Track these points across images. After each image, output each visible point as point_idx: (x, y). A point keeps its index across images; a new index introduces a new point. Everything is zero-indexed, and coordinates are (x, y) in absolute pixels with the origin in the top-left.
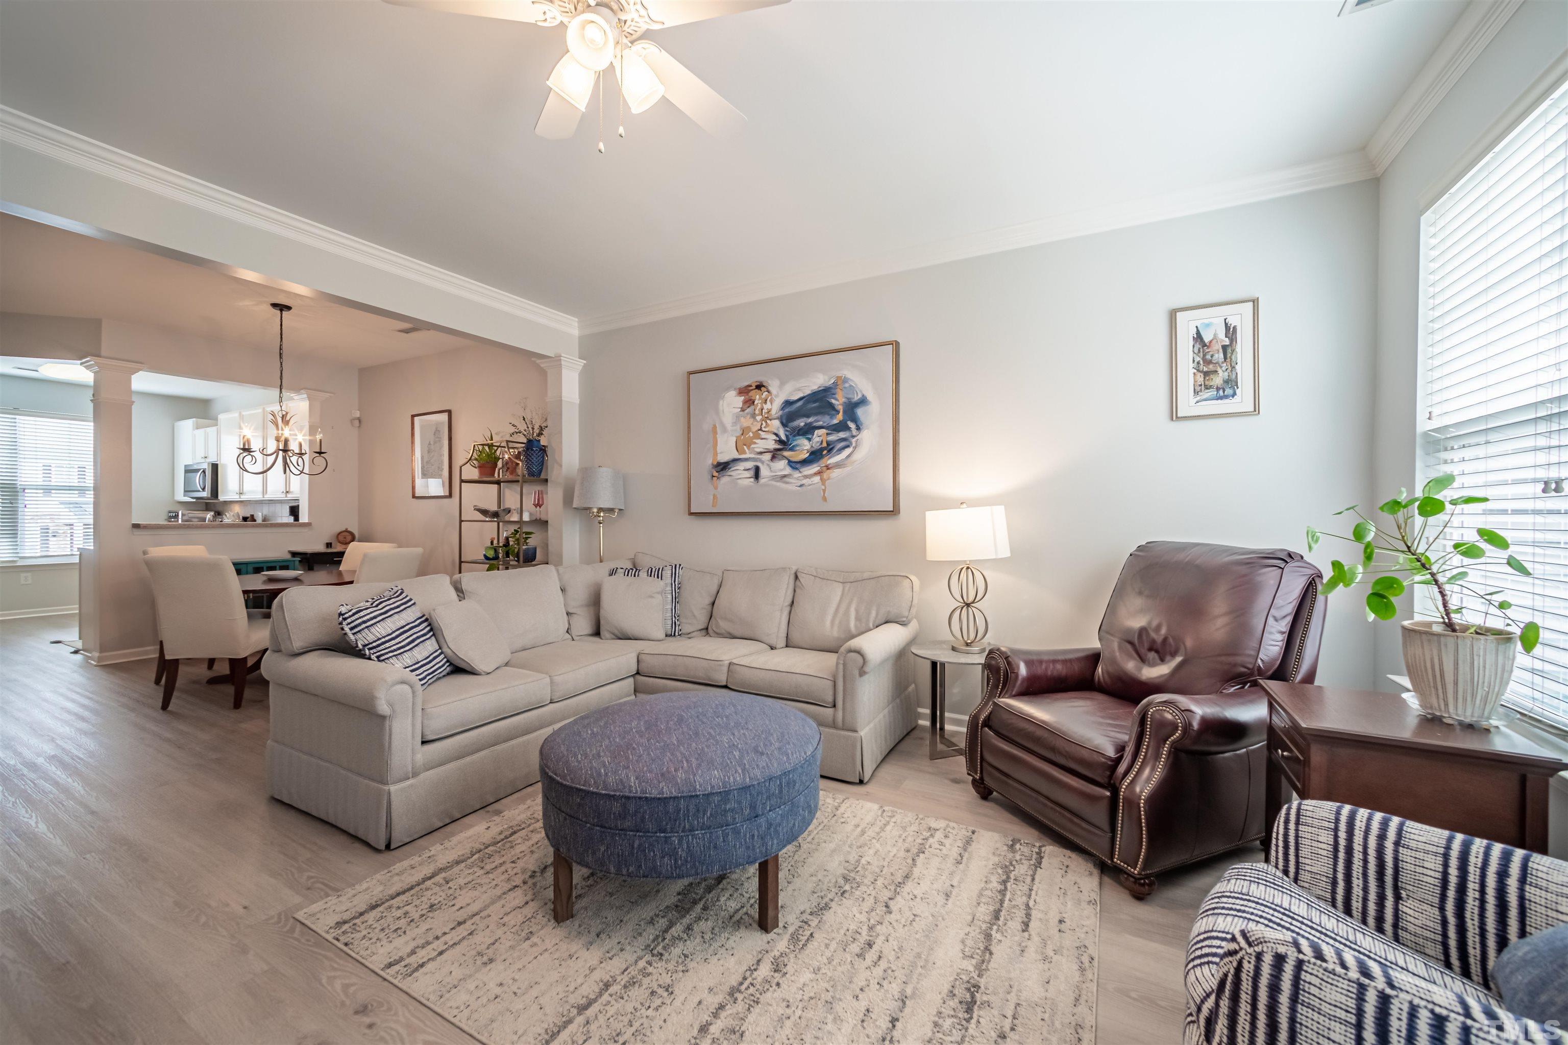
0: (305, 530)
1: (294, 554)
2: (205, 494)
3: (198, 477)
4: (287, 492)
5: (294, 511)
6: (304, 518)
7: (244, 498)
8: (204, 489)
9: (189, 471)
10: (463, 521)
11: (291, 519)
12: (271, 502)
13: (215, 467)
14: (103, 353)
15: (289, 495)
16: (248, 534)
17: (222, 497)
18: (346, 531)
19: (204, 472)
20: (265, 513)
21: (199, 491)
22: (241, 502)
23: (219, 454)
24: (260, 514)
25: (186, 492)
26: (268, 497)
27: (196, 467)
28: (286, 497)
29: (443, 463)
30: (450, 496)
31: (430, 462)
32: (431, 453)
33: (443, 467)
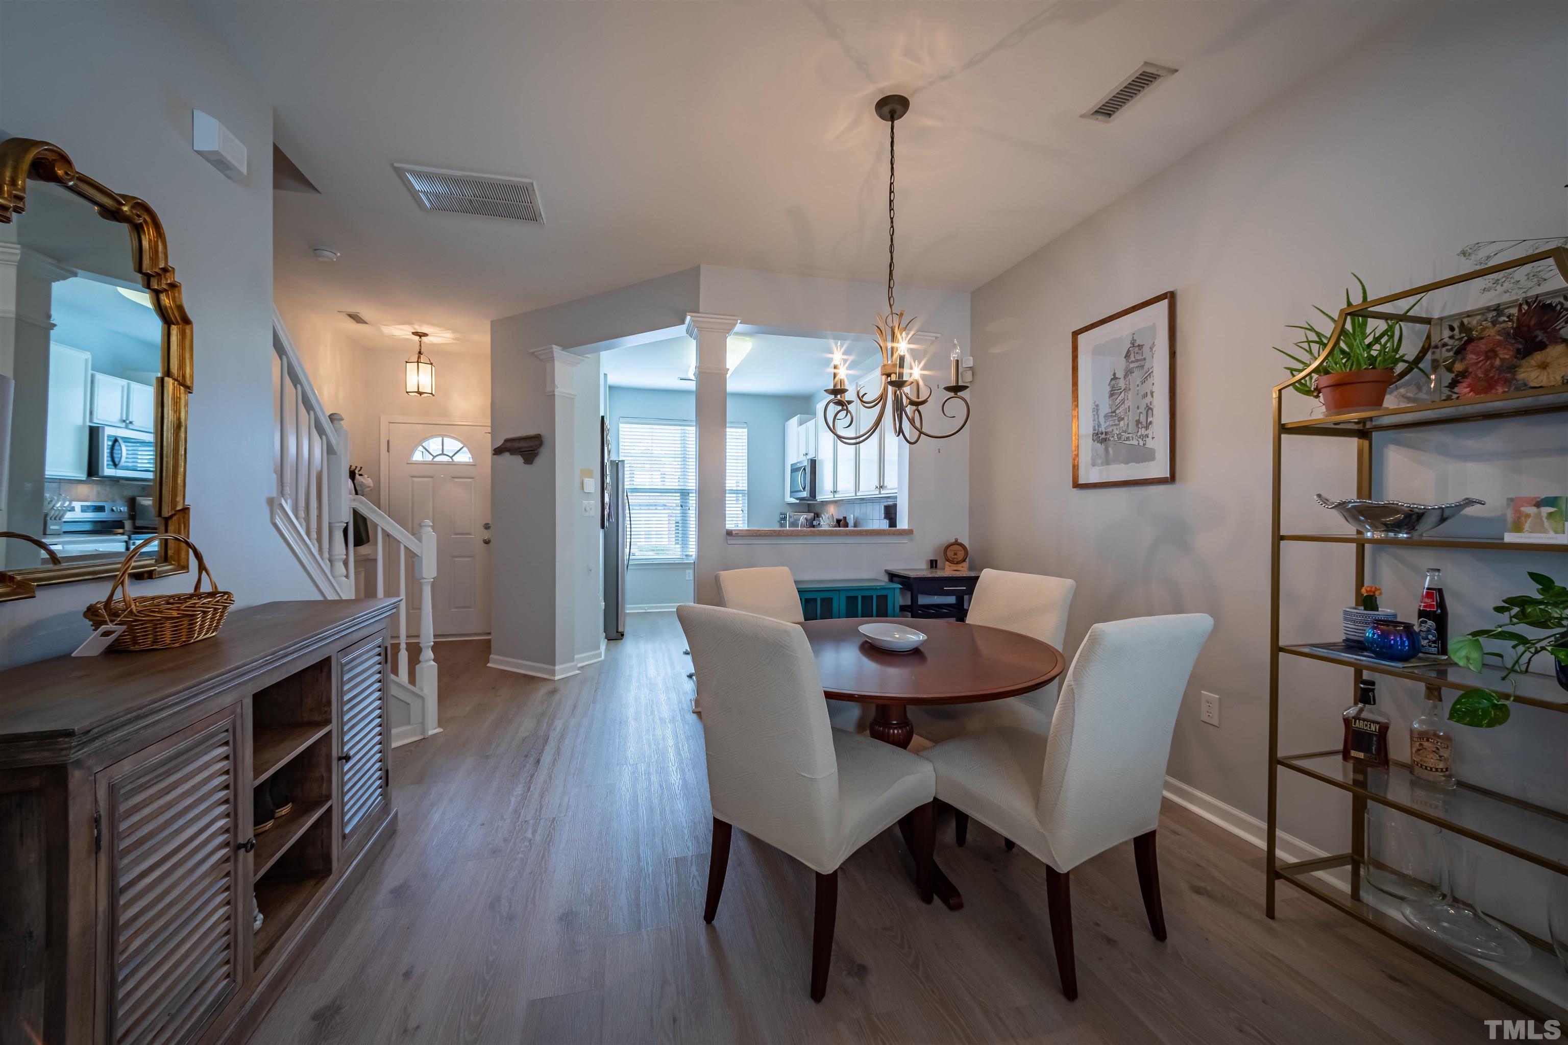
0: (904, 540)
1: (892, 576)
2: (805, 494)
3: (799, 474)
4: (881, 487)
5: (890, 513)
6: (903, 523)
7: (838, 496)
8: (804, 489)
9: (794, 470)
10: (1283, 538)
11: (884, 525)
12: (863, 500)
13: (813, 463)
14: (701, 311)
15: (882, 492)
16: (842, 546)
17: (820, 497)
18: (956, 543)
19: (804, 469)
20: (856, 515)
21: (801, 491)
22: (835, 502)
23: (816, 450)
24: (852, 516)
25: (793, 492)
26: (861, 494)
27: (799, 465)
28: (880, 493)
29: (1150, 411)
30: (1172, 479)
31: (1114, 414)
32: (1117, 396)
33: (1149, 420)
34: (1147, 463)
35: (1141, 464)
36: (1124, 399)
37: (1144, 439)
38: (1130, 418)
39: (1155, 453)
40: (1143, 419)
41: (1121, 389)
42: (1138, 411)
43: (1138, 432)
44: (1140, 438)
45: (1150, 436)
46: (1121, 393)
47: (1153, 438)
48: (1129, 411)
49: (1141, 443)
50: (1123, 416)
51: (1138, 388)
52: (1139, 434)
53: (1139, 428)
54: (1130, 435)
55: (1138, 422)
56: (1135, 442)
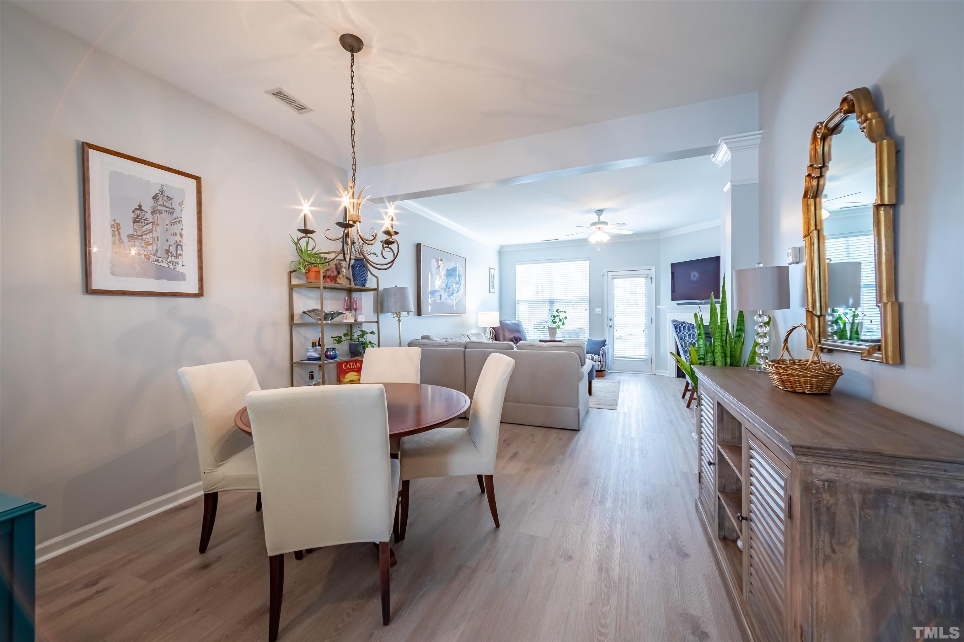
29: (179, 247)
30: (200, 294)
31: (141, 238)
32: (143, 224)
33: (179, 252)
34: (178, 281)
35: (172, 281)
36: (152, 229)
37: (174, 265)
38: (159, 246)
39: (185, 276)
40: (173, 249)
41: (148, 221)
42: (168, 243)
43: (168, 258)
44: (170, 262)
45: (180, 264)
46: (148, 224)
47: (183, 266)
48: (158, 240)
49: (172, 267)
50: (151, 242)
51: (167, 227)
52: (169, 260)
53: (168, 255)
54: (160, 259)
55: (167, 251)
56: (164, 265)
